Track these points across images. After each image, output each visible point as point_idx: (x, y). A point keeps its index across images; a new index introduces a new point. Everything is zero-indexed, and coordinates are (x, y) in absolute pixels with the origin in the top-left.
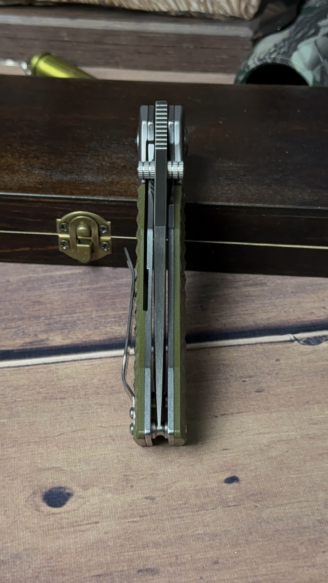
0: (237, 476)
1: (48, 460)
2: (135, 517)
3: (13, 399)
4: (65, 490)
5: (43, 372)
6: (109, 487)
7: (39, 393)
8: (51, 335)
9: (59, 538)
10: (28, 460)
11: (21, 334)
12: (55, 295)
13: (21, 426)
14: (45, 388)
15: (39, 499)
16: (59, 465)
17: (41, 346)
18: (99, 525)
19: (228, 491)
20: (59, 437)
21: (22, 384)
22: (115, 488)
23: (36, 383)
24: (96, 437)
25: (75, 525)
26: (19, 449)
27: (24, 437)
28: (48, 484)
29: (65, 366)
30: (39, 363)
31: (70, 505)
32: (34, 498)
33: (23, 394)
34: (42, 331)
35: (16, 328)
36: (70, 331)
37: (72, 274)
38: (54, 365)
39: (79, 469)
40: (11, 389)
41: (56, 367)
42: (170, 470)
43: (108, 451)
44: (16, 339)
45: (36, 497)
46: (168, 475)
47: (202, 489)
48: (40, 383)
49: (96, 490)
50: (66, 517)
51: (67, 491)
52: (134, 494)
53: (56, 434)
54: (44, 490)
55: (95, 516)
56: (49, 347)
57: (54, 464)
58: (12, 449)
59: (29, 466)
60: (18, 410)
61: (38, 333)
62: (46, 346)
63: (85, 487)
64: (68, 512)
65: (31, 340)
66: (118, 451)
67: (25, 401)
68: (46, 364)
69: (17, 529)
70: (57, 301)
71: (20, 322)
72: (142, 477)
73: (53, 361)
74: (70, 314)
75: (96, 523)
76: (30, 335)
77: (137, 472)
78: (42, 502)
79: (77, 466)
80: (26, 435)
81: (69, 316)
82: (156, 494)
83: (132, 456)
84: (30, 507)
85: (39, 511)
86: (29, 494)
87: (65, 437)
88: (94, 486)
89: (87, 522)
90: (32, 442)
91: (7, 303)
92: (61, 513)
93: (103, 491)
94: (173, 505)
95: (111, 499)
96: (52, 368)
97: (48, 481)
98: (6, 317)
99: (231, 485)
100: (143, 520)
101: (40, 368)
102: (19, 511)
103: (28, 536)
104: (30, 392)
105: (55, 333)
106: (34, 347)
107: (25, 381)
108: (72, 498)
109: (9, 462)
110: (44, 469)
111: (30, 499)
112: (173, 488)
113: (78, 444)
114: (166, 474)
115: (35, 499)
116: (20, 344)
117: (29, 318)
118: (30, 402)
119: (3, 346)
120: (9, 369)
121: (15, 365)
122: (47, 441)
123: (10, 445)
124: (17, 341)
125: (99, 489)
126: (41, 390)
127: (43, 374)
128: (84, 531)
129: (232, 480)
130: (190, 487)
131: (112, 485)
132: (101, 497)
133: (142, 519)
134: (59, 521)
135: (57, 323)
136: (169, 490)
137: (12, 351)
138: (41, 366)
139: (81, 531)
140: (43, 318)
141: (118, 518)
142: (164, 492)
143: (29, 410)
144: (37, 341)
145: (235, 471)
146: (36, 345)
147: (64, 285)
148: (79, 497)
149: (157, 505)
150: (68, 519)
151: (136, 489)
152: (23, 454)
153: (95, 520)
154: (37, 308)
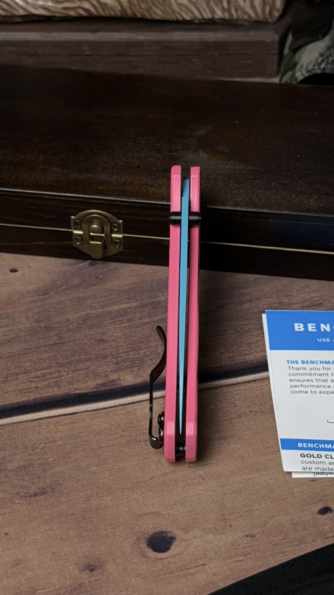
0: (329, 506)
1: (145, 505)
2: (240, 556)
3: (98, 445)
4: (167, 533)
5: (122, 414)
6: (208, 528)
7: (122, 436)
8: (121, 374)
9: (171, 582)
10: (126, 507)
11: (92, 375)
12: (117, 331)
13: (112, 472)
14: (126, 431)
15: (144, 546)
16: (156, 510)
17: (114, 387)
18: (207, 567)
19: (323, 522)
20: (150, 482)
21: (103, 428)
22: (214, 528)
23: (117, 427)
24: (186, 478)
25: (183, 568)
26: (115, 497)
27: (117, 484)
28: (150, 530)
29: (141, 406)
30: (115, 405)
31: (174, 549)
33: (107, 439)
34: (112, 371)
35: (86, 369)
36: (140, 369)
37: (130, 308)
38: (130, 405)
39: (176, 512)
40: (94, 434)
41: (133, 408)
42: (264, 506)
43: (201, 491)
44: (88, 381)
45: (140, 544)
46: (263, 511)
47: (298, 522)
48: (121, 426)
49: (197, 532)
50: (174, 561)
51: (169, 535)
52: (234, 533)
53: (147, 479)
54: (147, 536)
55: (201, 558)
56: (122, 387)
57: (151, 509)
58: (108, 497)
59: (127, 513)
60: (105, 455)
61: (108, 373)
62: (118, 386)
63: (186, 530)
64: (174, 556)
65: (103, 381)
66: (210, 490)
67: (109, 446)
68: (122, 405)
69: (129, 577)
70: (120, 338)
71: (88, 363)
72: (238, 515)
73: (129, 402)
74: (136, 350)
75: (204, 565)
76: (101, 376)
77: (232, 511)
78: (148, 548)
79: (174, 509)
80: (118, 482)
81: (136, 353)
82: (254, 532)
83: (225, 494)
84: (136, 553)
85: (146, 557)
86: (133, 541)
87: (157, 481)
88: (194, 528)
89: (194, 565)
90: (126, 488)
91: (71, 344)
92: (168, 557)
93: (203, 532)
94: (273, 541)
95: (214, 540)
96: (129, 409)
97: (149, 526)
98: (73, 359)
99: (325, 516)
100: (248, 558)
101: (117, 410)
102: (127, 559)
103: (141, 583)
104: (113, 436)
105: (125, 372)
106: (108, 388)
107: (105, 425)
108: (175, 542)
109: (108, 511)
110: (143, 515)
111: (135, 546)
112: (271, 524)
113: (170, 487)
114: (261, 510)
115: (140, 546)
116: (93, 386)
117: (96, 358)
118: (115, 447)
119: (77, 389)
120: (87, 413)
121: (92, 409)
122: (139, 486)
123: (105, 494)
124: (90, 383)
125: (200, 531)
126: (123, 433)
127: (122, 416)
128: (193, 574)
129: (326, 510)
130: (286, 522)
131: (211, 526)
132: (203, 539)
133: (246, 557)
134: (167, 566)
135: (124, 361)
136: (267, 526)
137: (87, 393)
138: (118, 408)
139: (191, 574)
140: (110, 357)
141: (223, 558)
142: (262, 529)
143: (115, 456)
144: (109, 382)
145: (327, 502)
146: (109, 386)
147: (124, 320)
148: (182, 540)
149: (259, 542)
150: (175, 563)
151: (235, 528)
152: (119, 502)
153: (202, 562)
154: (102, 346)
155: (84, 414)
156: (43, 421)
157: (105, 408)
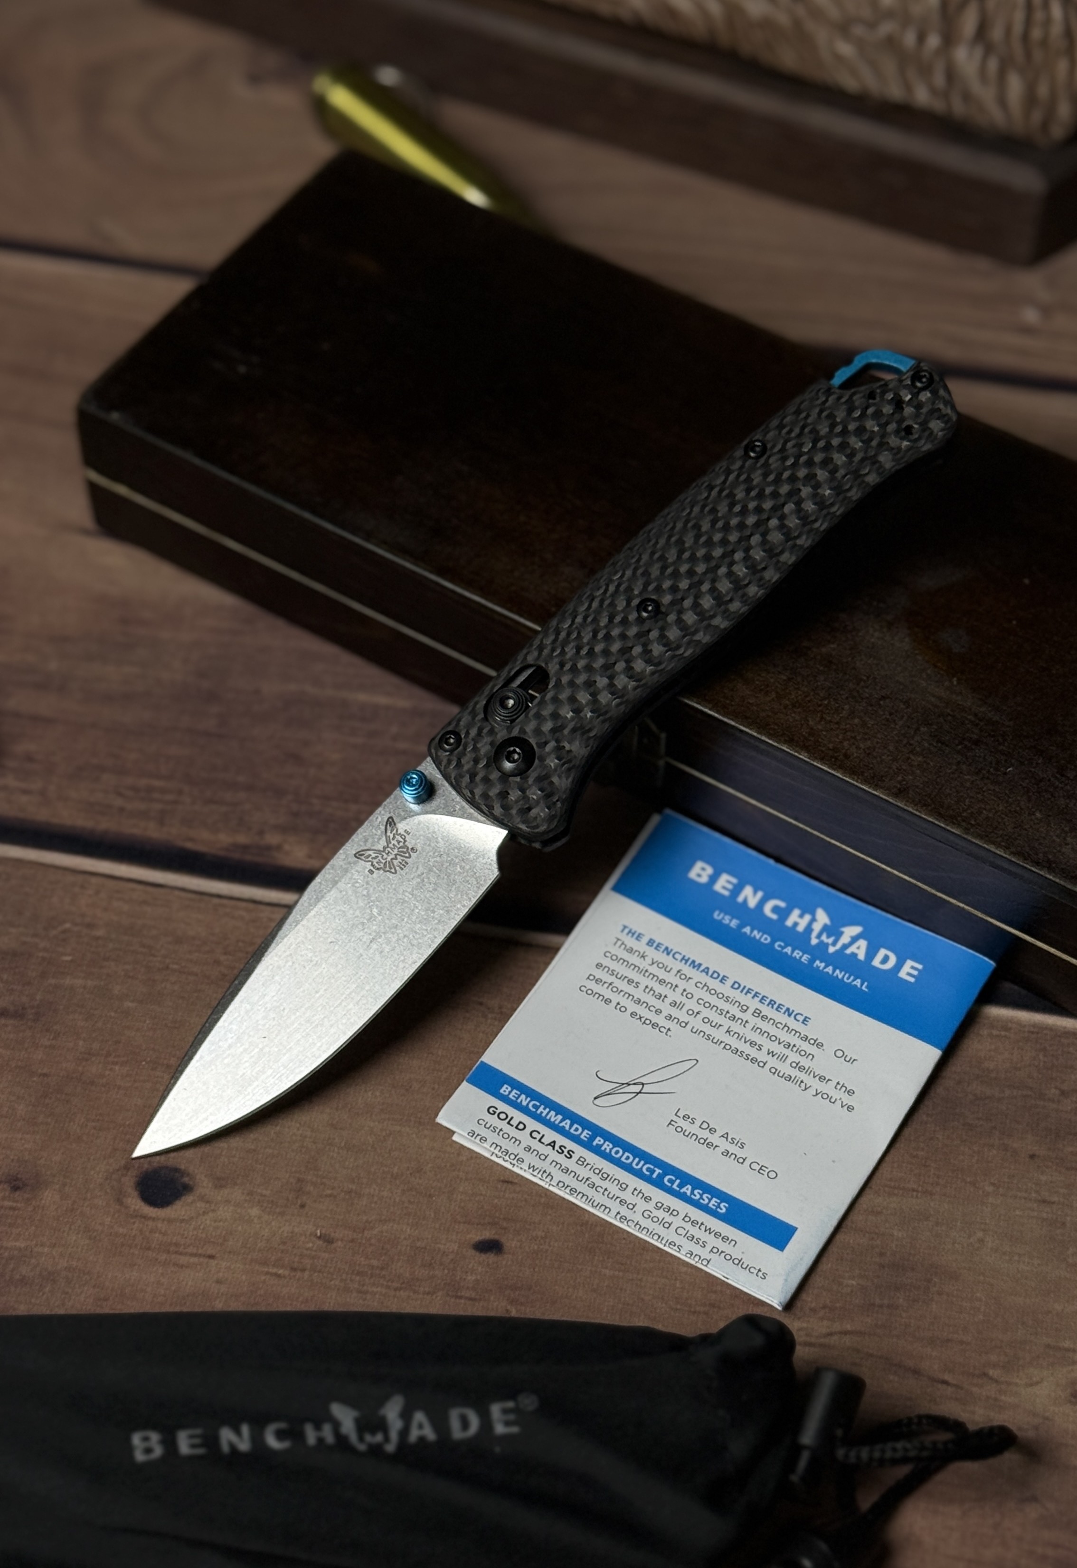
0: (503, 1240)
2: (283, 1267)
3: (164, 963)
4: (182, 1176)
5: (243, 918)
6: (261, 1194)
7: (217, 962)
8: (291, 839)
9: (135, 1265)
11: (235, 822)
12: (335, 748)
13: (156, 1024)
15: (129, 1181)
17: (261, 860)
18: (213, 1263)
19: (470, 1266)
21: (193, 933)
22: (271, 1199)
23: (219, 940)
25: (171, 1249)
26: (134, 1073)
30: (241, 896)
31: (178, 1210)
32: (123, 1175)
33: (187, 956)
34: (276, 827)
35: (231, 804)
40: (170, 939)
42: (385, 1194)
44: (221, 831)
46: (378, 1201)
47: (425, 1248)
48: (227, 942)
49: (237, 1194)
50: (163, 1230)
51: (186, 1179)
52: (300, 1223)
55: (213, 1242)
56: (274, 866)
58: (121, 1068)
60: (165, 988)
61: (267, 829)
62: (271, 861)
63: (220, 1182)
64: (170, 1221)
65: (248, 842)
67: (183, 972)
68: (254, 901)
69: (71, 1226)
70: (333, 764)
71: (242, 795)
72: (329, 1192)
75: (211, 1257)
76: (249, 828)
77: (324, 1180)
78: (134, 1188)
82: (338, 1234)
83: (330, 1144)
84: (108, 1190)
85: (121, 1204)
88: (235, 1184)
89: (195, 1251)
92: (158, 1219)
93: (248, 1198)
94: (359, 1265)
95: (256, 1221)
98: (222, 776)
99: (483, 1257)
100: (294, 1276)
102: (86, 1193)
103: (84, 1245)
104: (201, 955)
105: (298, 838)
107: (200, 930)
108: (187, 1197)
109: (106, 1094)
111: (114, 1176)
112: (375, 1232)
114: (375, 1199)
115: (123, 1179)
117: (264, 790)
118: (192, 978)
123: (122, 1059)
125: (243, 1194)
126: (223, 958)
127: (241, 923)
128: (182, 1266)
129: (491, 1246)
130: (405, 1239)
131: (268, 1193)
132: (239, 1211)
133: (293, 1274)
134: (147, 1234)
135: (312, 814)
136: (366, 1232)
139: (178, 1265)
140: (291, 797)
141: (252, 1259)
142: (354, 1234)
143: (183, 994)
145: (503, 1231)
147: (362, 729)
148: (202, 1198)
149: (332, 1255)
150: (165, 1234)
151: (307, 1213)
153: (210, 1251)
154: (288, 770)
155: (177, 893)
156: (94, 880)
157: (219, 896)
